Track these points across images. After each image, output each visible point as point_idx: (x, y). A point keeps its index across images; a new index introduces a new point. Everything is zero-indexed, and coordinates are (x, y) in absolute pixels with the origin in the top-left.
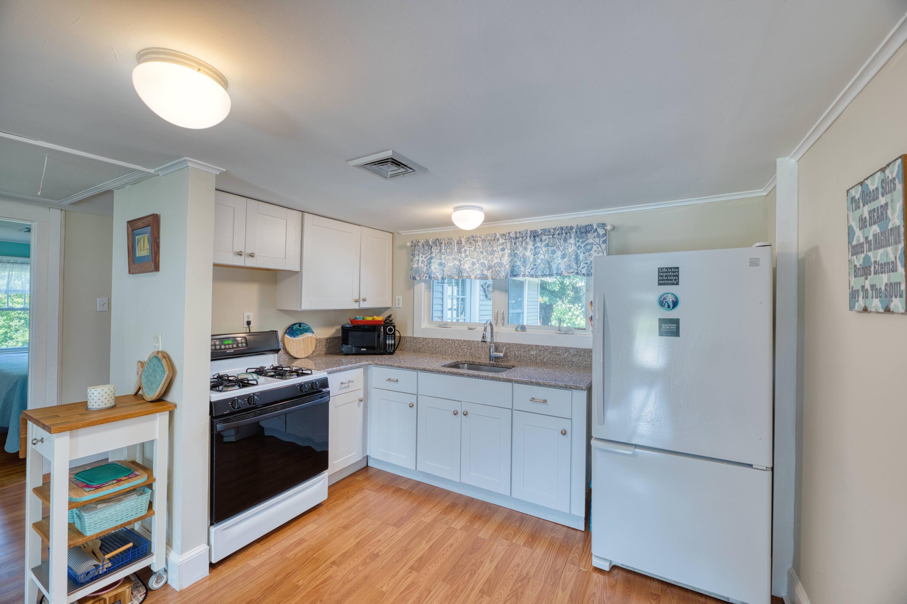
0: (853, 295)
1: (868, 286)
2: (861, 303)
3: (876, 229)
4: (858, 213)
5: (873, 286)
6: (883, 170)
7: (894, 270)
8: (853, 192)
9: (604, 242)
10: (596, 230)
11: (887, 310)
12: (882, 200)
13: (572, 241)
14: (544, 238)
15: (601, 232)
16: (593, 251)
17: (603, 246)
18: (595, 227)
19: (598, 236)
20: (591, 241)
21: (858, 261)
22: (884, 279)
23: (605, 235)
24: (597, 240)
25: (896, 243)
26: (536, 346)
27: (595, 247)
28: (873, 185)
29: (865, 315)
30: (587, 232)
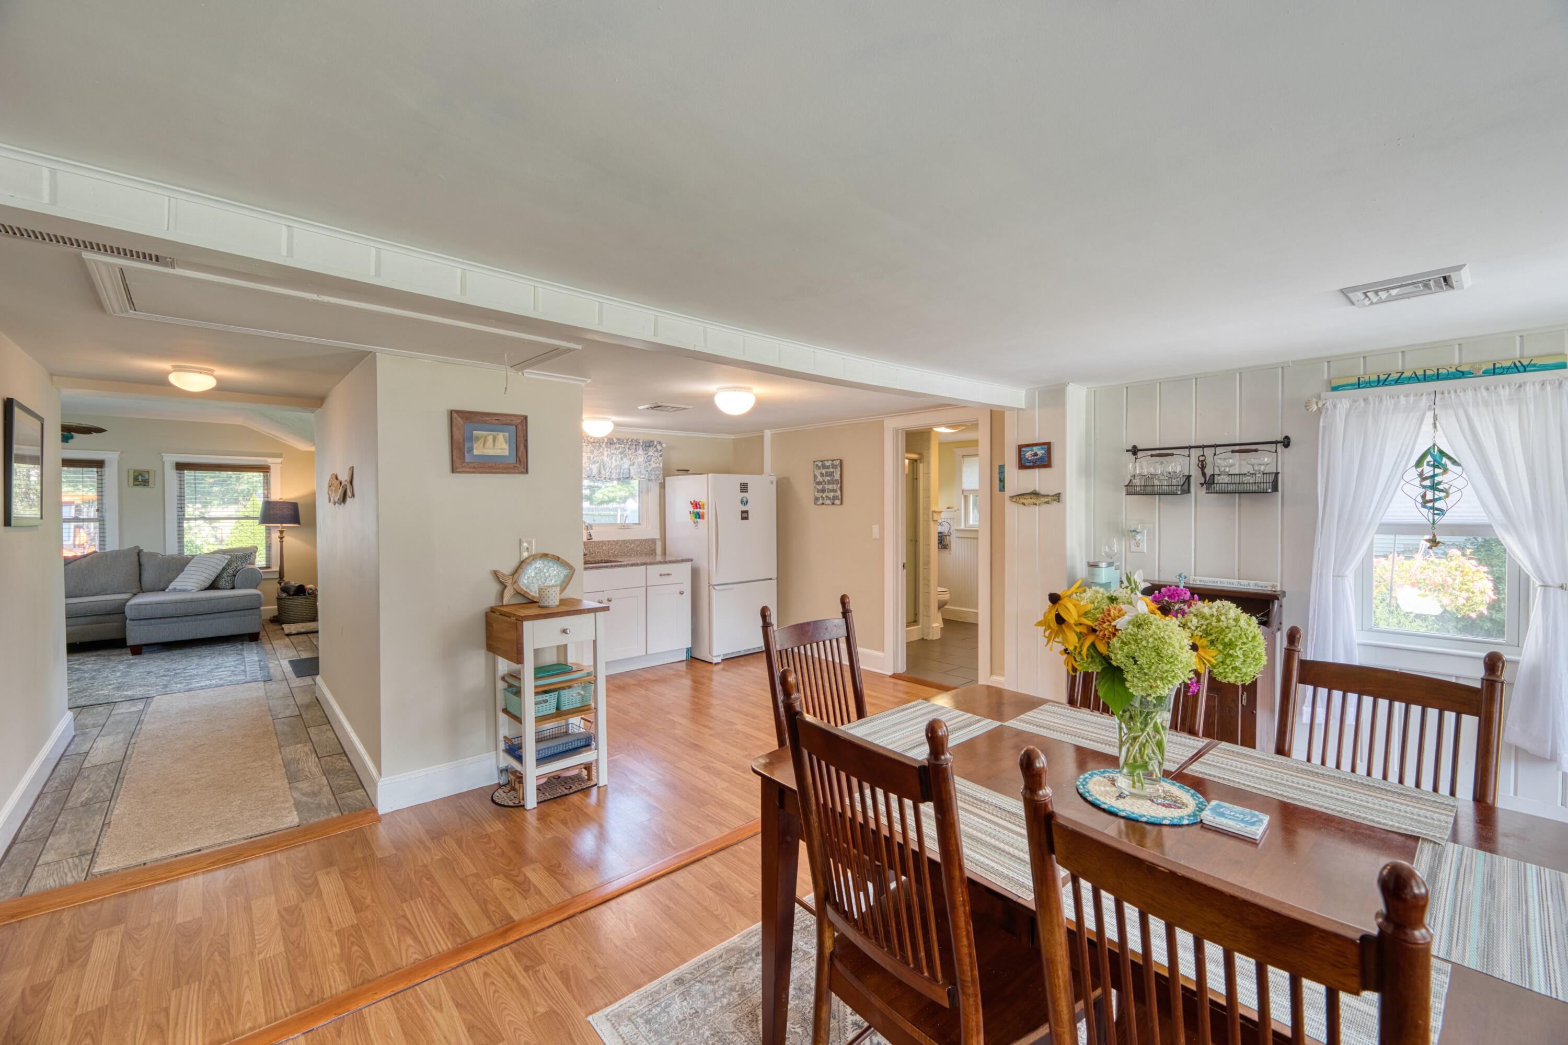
0: (817, 499)
1: (824, 496)
2: (821, 501)
3: (829, 478)
4: (820, 471)
5: (827, 497)
6: (833, 461)
7: (836, 492)
8: (817, 463)
9: (661, 456)
10: (656, 447)
11: (833, 504)
12: (832, 470)
13: (640, 452)
14: (618, 446)
15: (659, 448)
16: (651, 462)
17: (661, 459)
18: (655, 443)
19: (657, 451)
20: (651, 453)
21: (820, 487)
22: (831, 495)
23: (661, 450)
24: (656, 454)
25: (837, 484)
26: (609, 541)
27: (653, 459)
28: (828, 463)
29: (824, 506)
30: (650, 446)
